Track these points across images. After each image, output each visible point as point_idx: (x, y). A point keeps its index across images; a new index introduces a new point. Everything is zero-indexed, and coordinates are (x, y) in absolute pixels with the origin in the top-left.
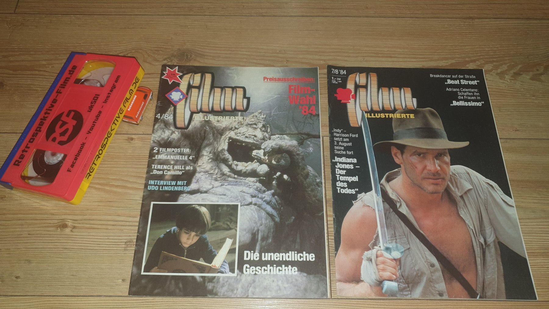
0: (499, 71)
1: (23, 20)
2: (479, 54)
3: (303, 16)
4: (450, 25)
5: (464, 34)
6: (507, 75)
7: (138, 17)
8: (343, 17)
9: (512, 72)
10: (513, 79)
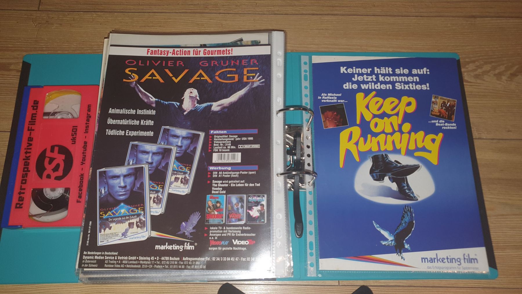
0: (497, 71)
1: (48, 18)
2: (479, 55)
3: (313, 14)
4: (454, 24)
5: (465, 33)
6: (504, 75)
7: (156, 14)
8: (351, 15)
9: (509, 72)
10: (510, 80)
